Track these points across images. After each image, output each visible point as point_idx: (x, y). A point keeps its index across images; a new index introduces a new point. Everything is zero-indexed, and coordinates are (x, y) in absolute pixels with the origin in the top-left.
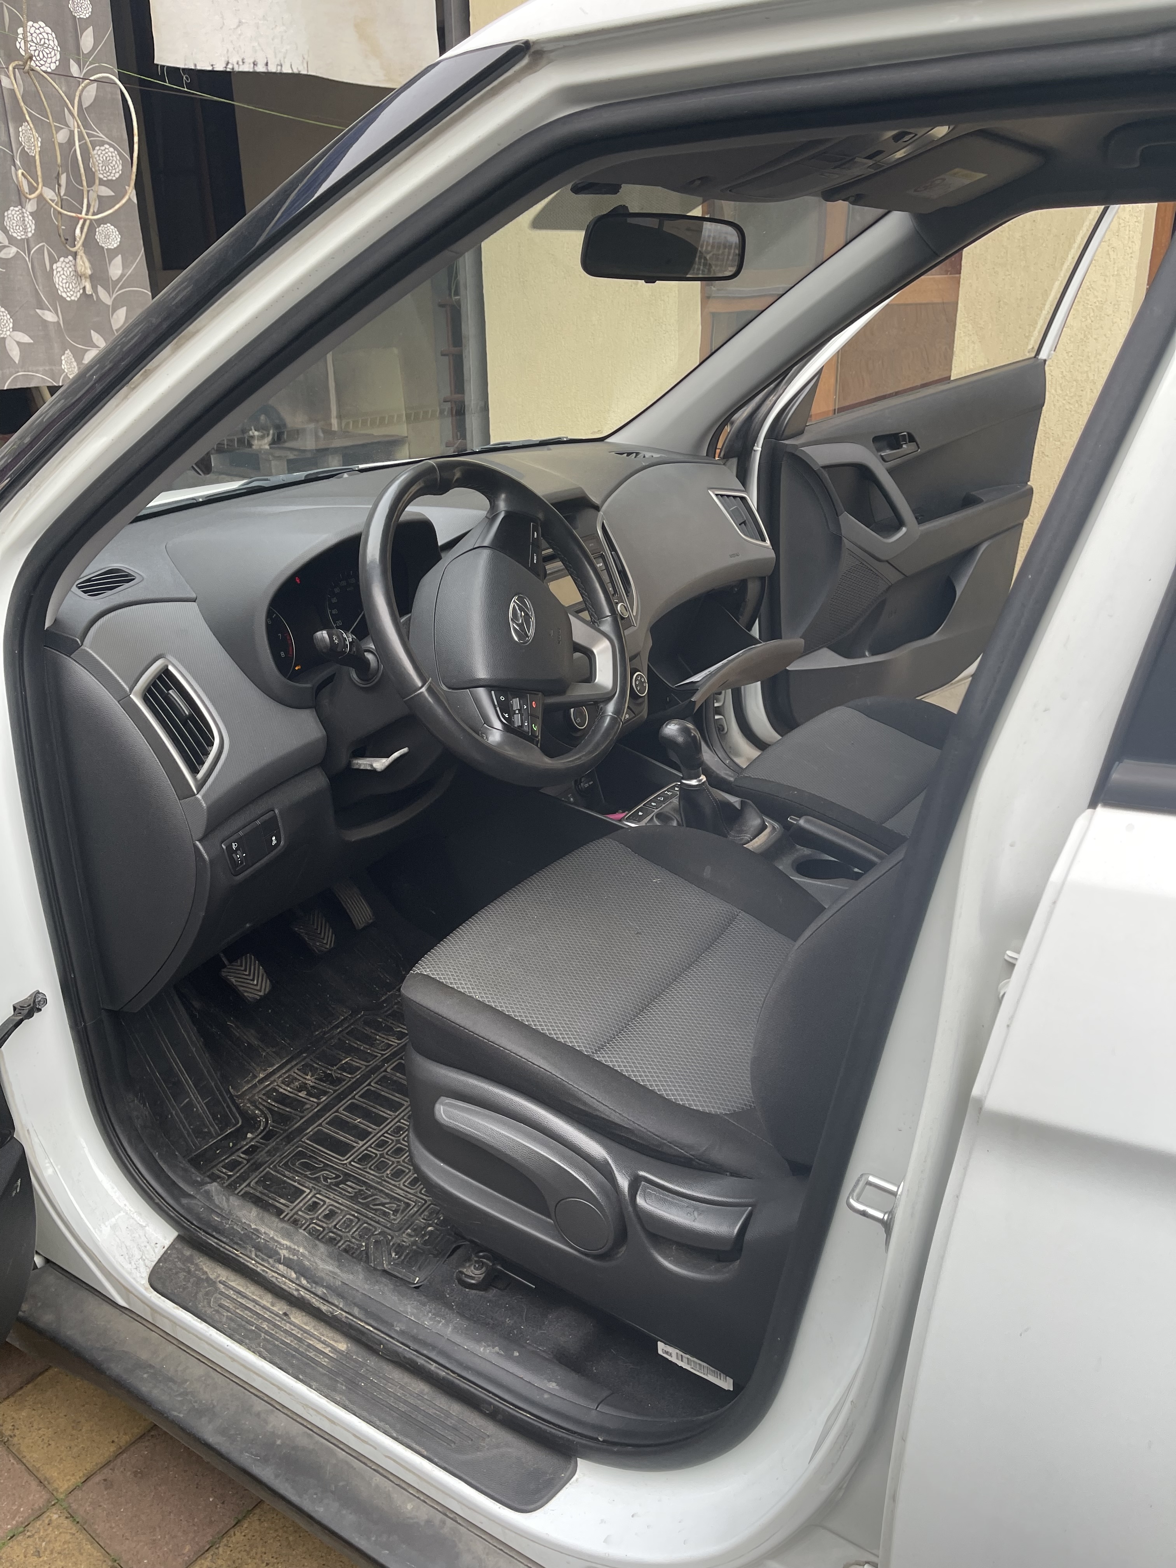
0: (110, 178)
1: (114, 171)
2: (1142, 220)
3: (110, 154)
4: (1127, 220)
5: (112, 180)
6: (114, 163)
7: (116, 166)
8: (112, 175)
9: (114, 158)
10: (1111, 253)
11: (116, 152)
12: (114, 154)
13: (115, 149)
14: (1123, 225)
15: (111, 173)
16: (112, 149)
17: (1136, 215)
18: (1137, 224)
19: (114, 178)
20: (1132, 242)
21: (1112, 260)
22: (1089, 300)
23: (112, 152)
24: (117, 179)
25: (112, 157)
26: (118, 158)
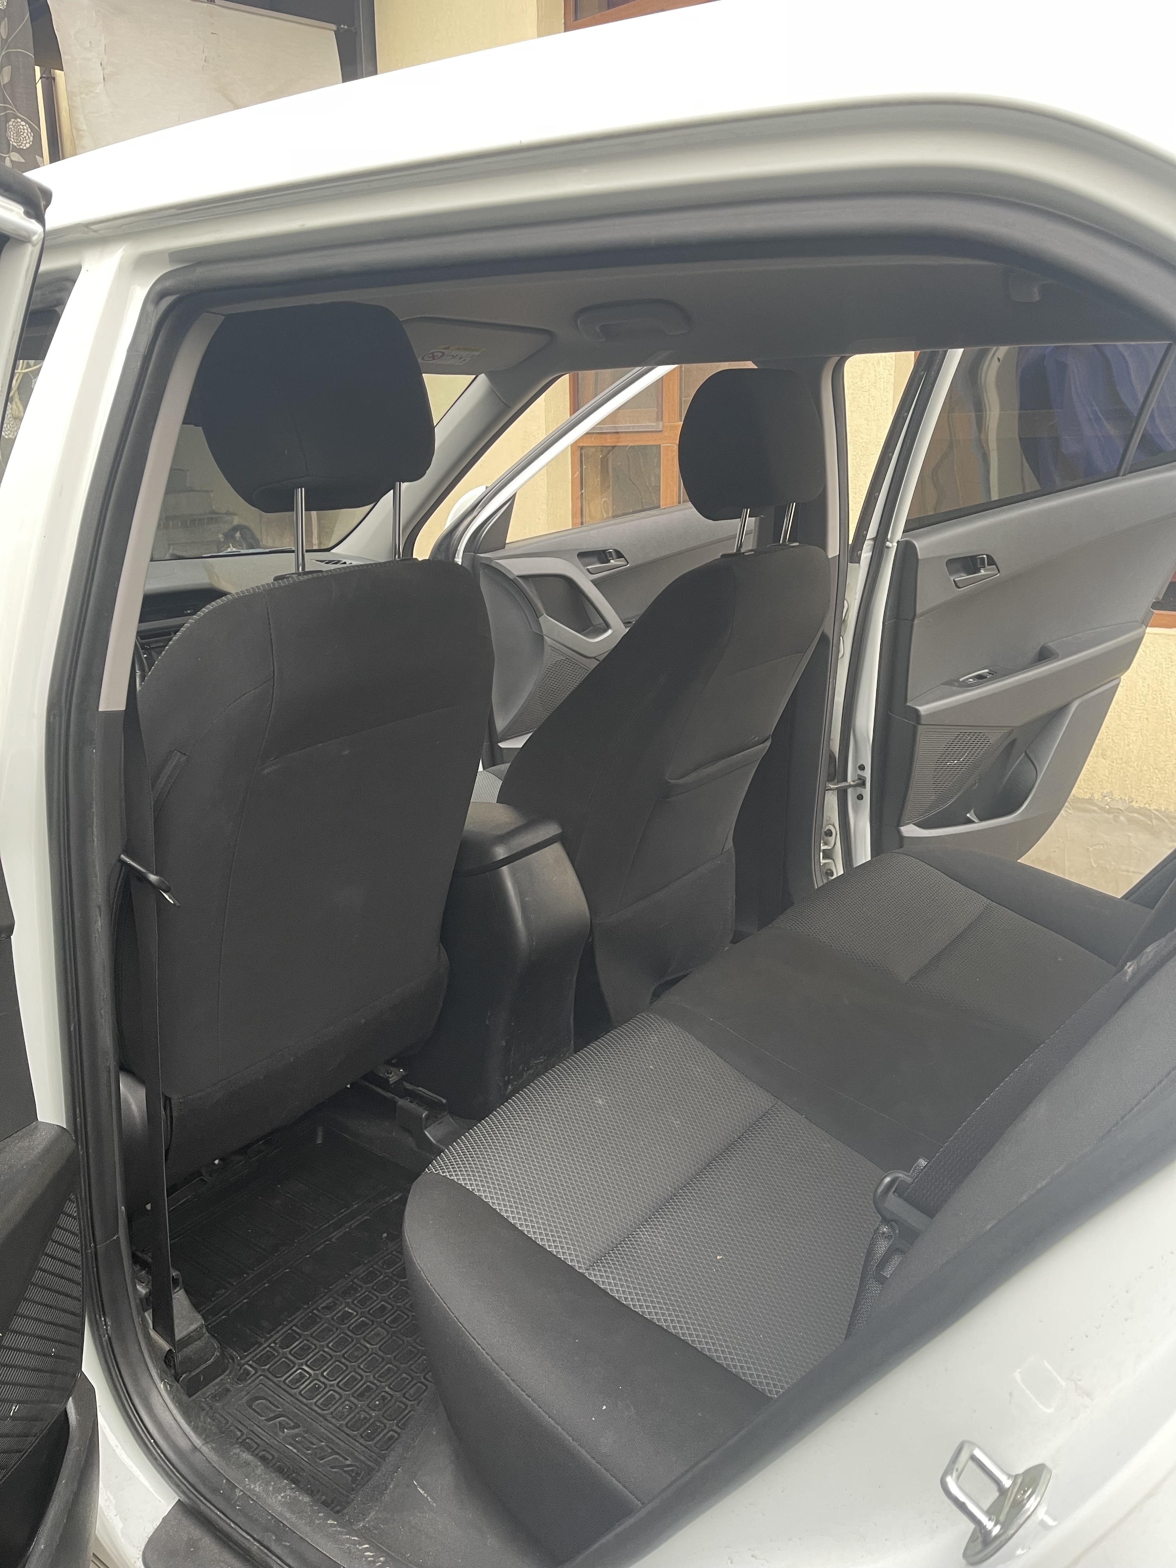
0: (21, 147)
1: (25, 142)
2: (893, 373)
3: (22, 127)
4: (882, 373)
5: (22, 149)
6: (25, 134)
7: (27, 138)
8: (23, 145)
9: (26, 131)
10: (871, 401)
11: (27, 126)
12: (25, 127)
13: (27, 123)
14: (879, 377)
15: (22, 143)
16: (23, 123)
17: (888, 368)
18: (889, 376)
19: (25, 148)
20: (887, 392)
21: (872, 407)
22: (857, 441)
23: (23, 126)
24: (27, 148)
25: (24, 129)
26: (29, 130)
